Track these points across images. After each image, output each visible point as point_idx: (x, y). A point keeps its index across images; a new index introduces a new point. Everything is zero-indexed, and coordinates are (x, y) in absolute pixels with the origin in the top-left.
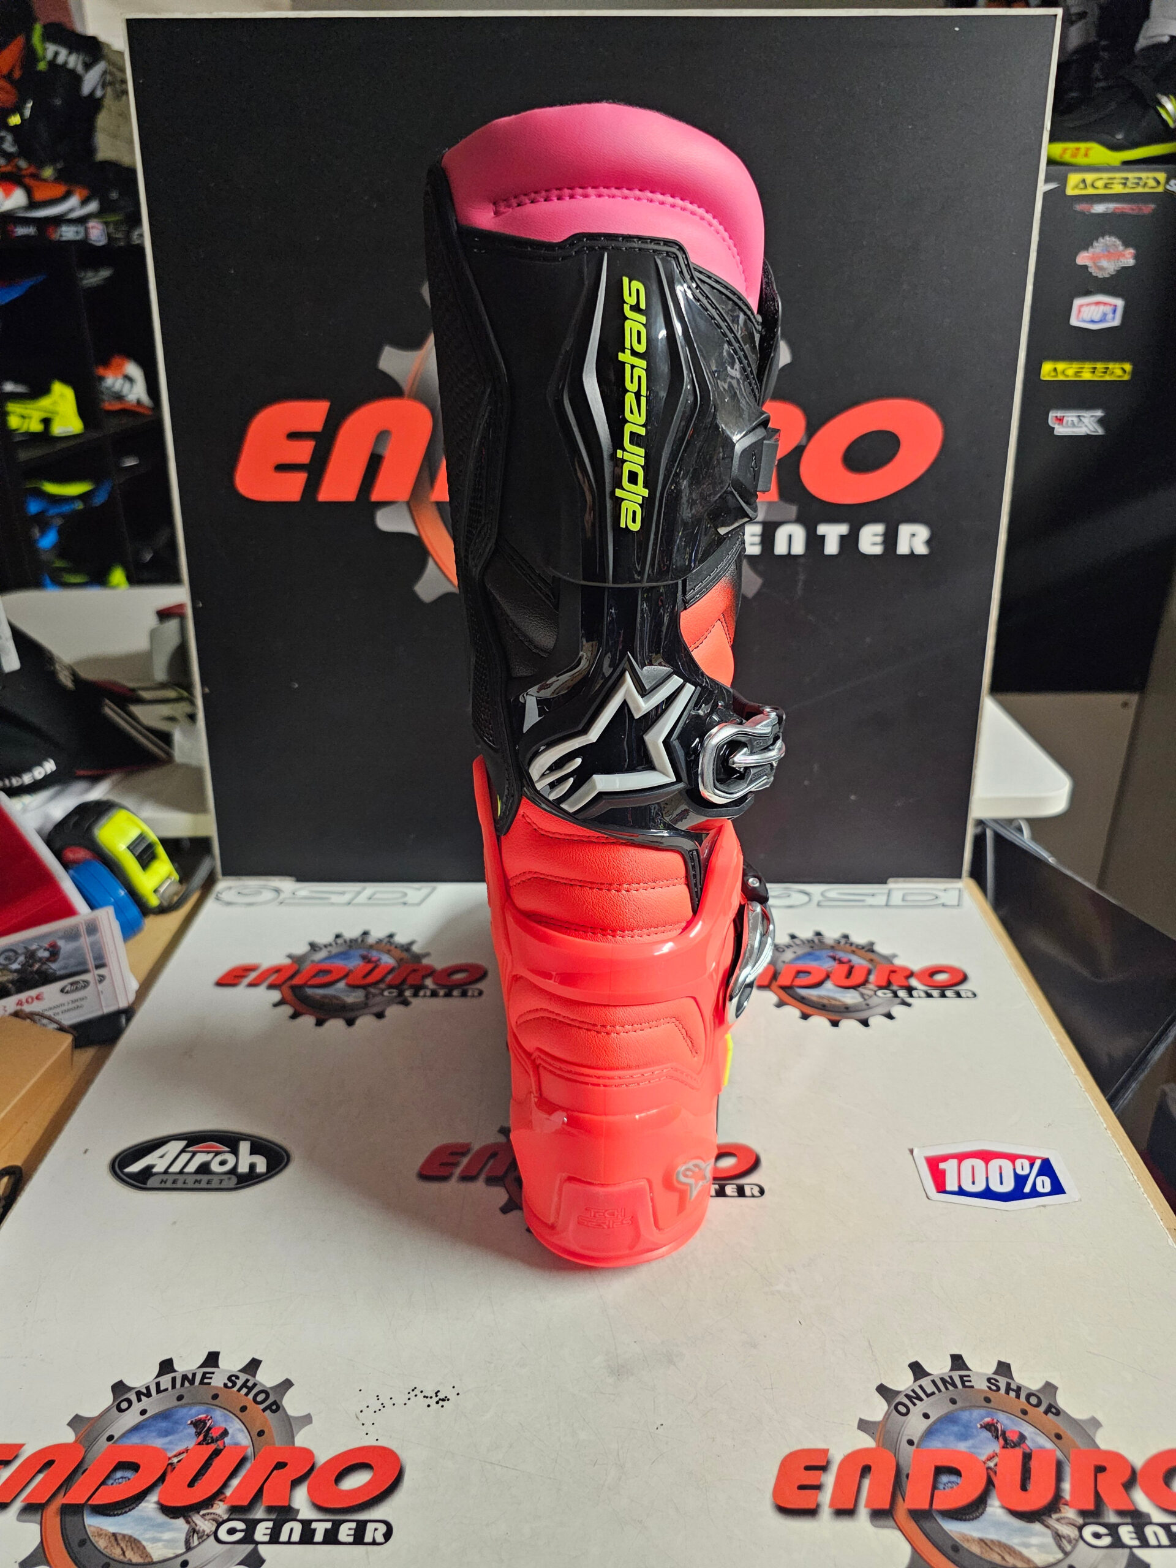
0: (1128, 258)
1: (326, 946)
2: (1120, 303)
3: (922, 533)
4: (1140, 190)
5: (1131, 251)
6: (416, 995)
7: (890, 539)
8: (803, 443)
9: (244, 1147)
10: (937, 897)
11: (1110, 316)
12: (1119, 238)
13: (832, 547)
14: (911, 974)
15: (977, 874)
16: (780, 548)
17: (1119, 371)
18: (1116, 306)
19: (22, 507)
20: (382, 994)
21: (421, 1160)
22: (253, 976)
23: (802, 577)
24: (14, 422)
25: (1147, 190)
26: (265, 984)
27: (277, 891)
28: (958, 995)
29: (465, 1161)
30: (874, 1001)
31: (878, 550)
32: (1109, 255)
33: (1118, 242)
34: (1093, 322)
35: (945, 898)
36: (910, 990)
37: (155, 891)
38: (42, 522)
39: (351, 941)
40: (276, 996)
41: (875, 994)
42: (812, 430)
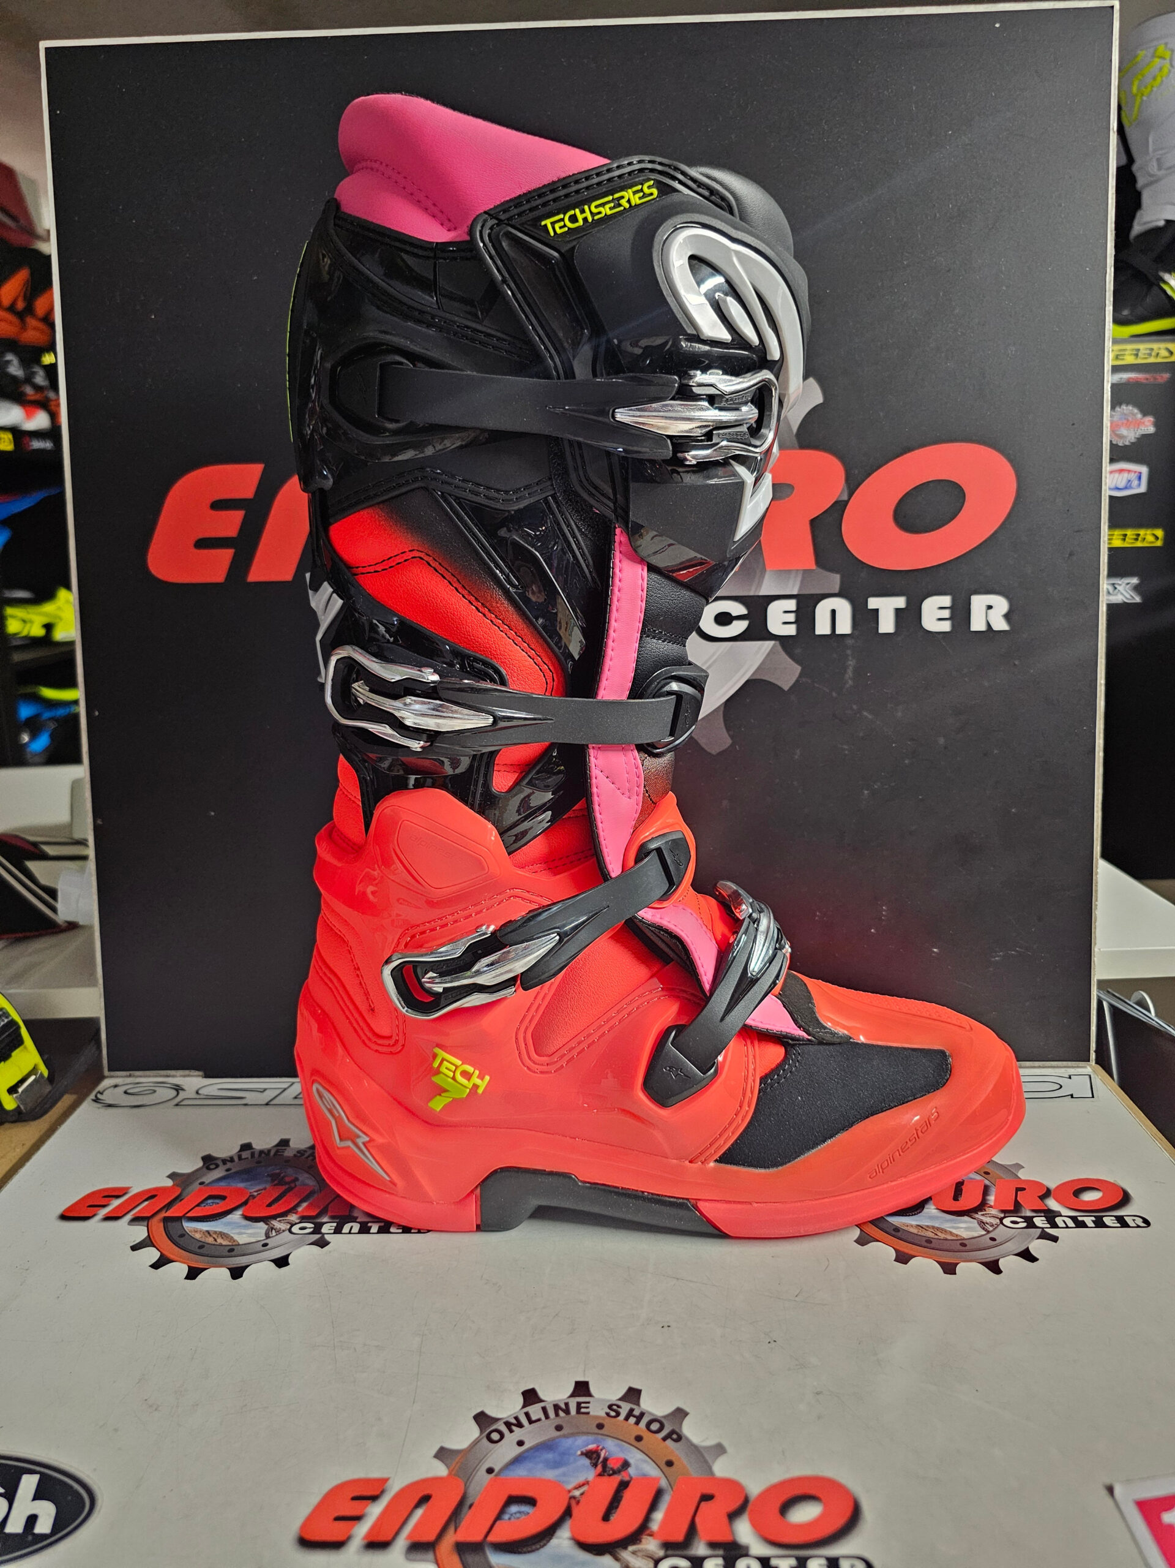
0: (1148, 426)
1: (224, 1161)
2: (1144, 470)
3: (1001, 604)
4: (1152, 360)
5: (1150, 419)
6: (338, 1231)
7: (960, 613)
8: (845, 497)
9: (29, 1483)
10: (1061, 1087)
11: (1136, 483)
12: (1135, 405)
13: (887, 625)
14: (1048, 1193)
15: (1103, 1061)
16: (822, 627)
17: (1152, 537)
18: (1140, 473)
19: (13, 712)
20: (290, 1231)
21: (304, 1511)
22: (116, 1203)
23: (851, 663)
24: (13, 626)
25: (1159, 360)
26: (129, 1217)
27: (178, 1089)
28: (1122, 1222)
29: (375, 1511)
30: (1000, 1233)
31: (946, 627)
32: (1128, 424)
33: (1136, 411)
34: (1117, 489)
35: (1069, 1087)
36: (1051, 1217)
37: (12, 1090)
38: (34, 726)
39: (261, 1152)
40: (140, 1232)
41: (1002, 1223)
42: (853, 484)
